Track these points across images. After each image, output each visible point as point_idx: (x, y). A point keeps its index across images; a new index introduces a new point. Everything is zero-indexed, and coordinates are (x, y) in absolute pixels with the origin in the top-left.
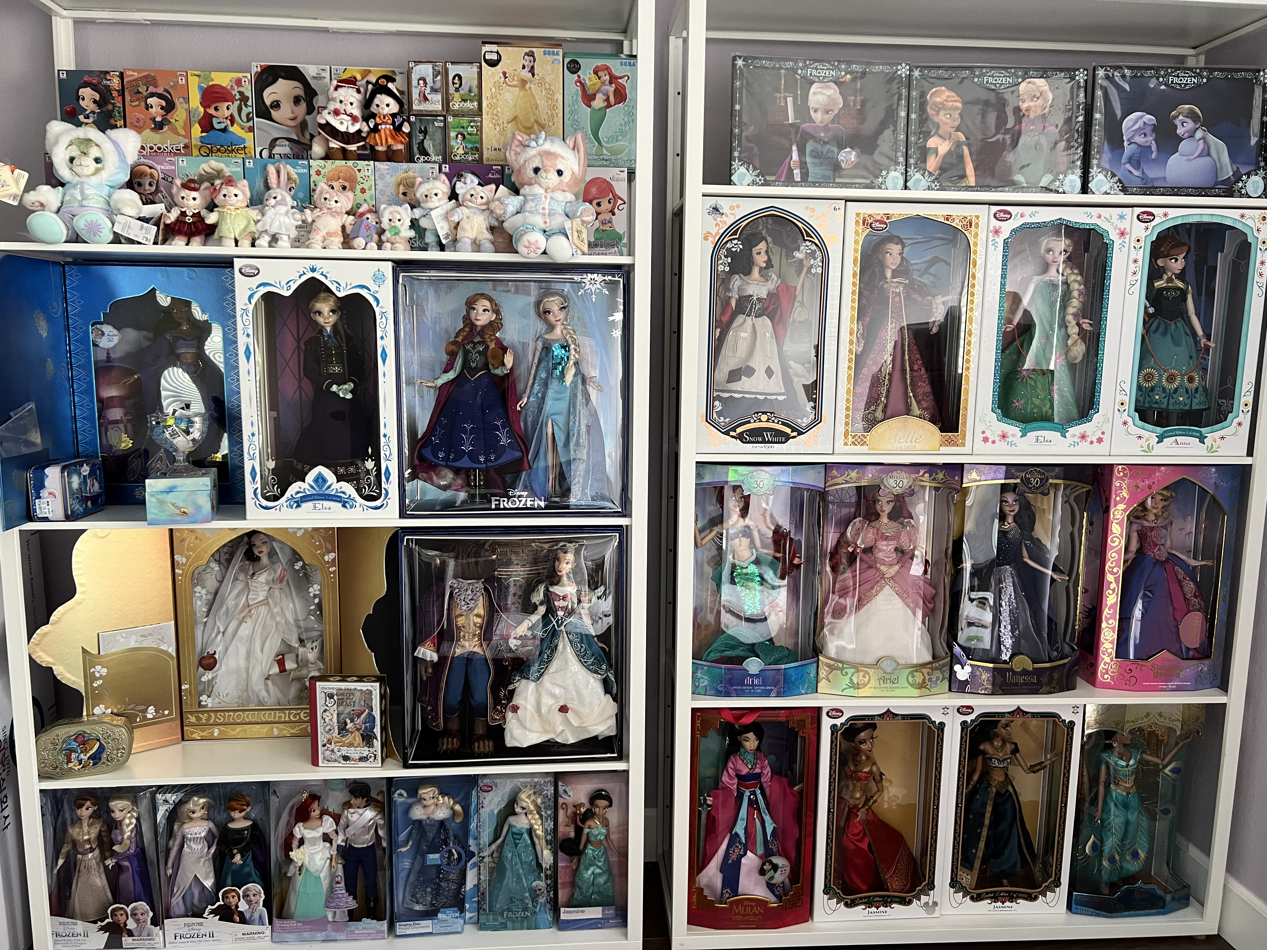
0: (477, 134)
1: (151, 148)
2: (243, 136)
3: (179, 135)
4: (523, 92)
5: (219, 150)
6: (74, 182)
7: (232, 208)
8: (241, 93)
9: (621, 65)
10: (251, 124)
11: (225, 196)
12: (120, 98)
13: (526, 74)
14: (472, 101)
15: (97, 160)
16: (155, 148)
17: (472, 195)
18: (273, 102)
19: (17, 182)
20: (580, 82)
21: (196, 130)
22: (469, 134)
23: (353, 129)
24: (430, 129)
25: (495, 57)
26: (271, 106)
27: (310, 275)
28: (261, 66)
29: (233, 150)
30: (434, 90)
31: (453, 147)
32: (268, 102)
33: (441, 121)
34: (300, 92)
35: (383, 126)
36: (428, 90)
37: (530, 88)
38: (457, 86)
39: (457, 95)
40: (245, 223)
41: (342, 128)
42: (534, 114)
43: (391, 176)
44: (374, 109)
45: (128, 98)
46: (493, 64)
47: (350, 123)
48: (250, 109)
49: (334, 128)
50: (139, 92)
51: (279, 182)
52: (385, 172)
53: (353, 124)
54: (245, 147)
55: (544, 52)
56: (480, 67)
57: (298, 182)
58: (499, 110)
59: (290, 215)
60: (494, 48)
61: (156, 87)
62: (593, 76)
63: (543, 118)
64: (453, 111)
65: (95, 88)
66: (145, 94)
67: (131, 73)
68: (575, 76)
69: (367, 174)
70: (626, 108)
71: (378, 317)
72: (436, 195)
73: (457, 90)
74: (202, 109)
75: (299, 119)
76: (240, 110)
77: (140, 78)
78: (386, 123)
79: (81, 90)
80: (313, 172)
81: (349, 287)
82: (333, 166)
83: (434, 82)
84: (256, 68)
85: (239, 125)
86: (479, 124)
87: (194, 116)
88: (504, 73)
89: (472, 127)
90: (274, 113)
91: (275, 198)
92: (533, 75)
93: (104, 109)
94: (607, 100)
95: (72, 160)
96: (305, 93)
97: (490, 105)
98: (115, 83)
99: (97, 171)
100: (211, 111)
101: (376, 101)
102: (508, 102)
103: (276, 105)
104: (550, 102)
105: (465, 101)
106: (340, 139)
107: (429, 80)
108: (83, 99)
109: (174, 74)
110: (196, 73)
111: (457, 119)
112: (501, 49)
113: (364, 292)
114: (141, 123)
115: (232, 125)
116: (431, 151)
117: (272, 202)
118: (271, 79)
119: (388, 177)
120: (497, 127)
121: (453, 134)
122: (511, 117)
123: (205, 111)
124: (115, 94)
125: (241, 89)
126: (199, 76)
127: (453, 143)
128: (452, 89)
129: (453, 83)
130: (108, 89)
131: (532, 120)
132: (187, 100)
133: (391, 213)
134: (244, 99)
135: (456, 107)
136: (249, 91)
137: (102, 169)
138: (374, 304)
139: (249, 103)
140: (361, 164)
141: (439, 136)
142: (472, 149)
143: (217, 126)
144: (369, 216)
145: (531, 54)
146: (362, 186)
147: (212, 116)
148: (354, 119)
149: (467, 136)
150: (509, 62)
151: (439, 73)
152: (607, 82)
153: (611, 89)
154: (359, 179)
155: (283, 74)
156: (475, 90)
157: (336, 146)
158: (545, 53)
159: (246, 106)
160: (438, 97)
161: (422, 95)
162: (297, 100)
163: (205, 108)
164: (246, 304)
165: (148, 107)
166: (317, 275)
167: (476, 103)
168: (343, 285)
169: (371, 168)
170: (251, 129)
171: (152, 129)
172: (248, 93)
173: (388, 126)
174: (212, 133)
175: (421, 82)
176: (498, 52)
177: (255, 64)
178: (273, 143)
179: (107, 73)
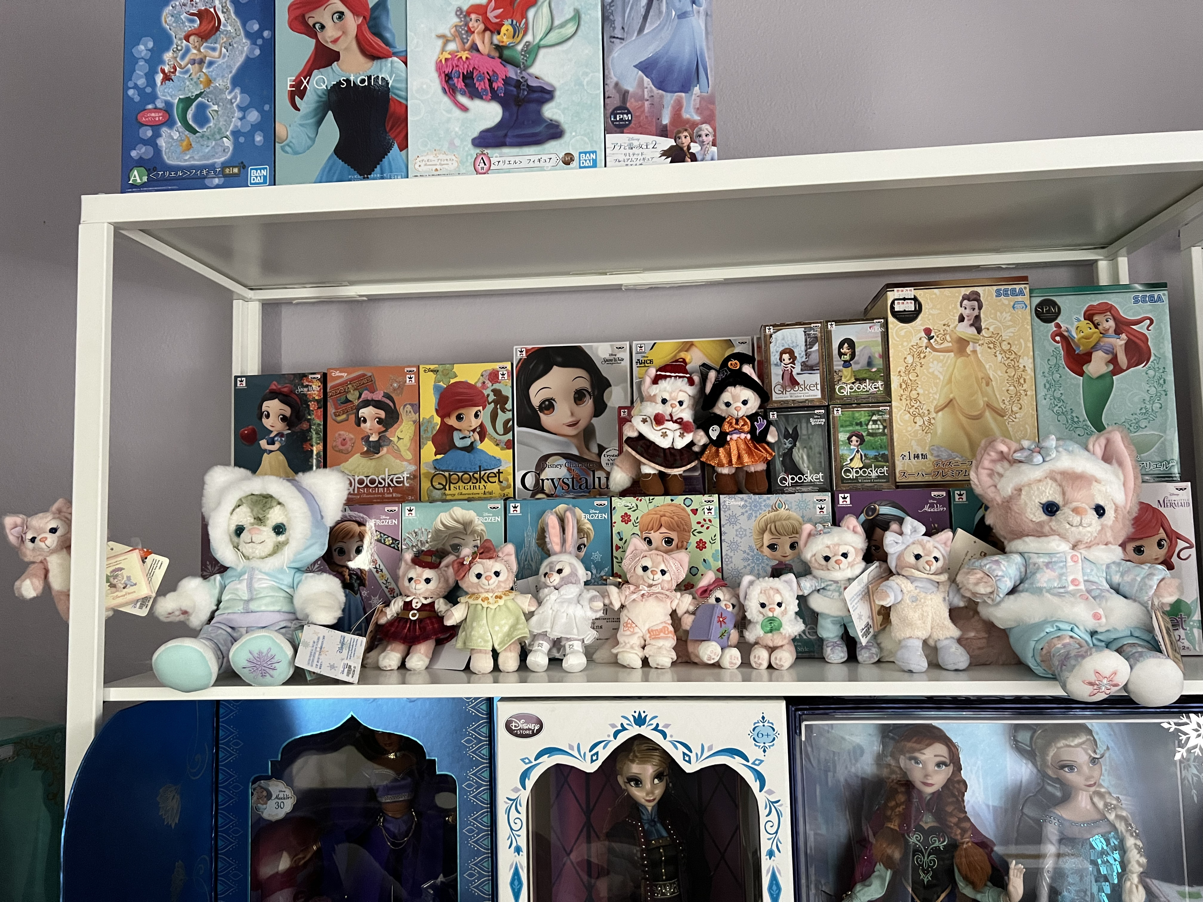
0: (883, 434)
1: (361, 482)
2: (498, 456)
3: (403, 459)
4: (960, 360)
5: (460, 479)
6: (239, 569)
7: (489, 595)
8: (497, 392)
9: (1136, 301)
10: (509, 436)
11: (479, 576)
12: (320, 412)
13: (966, 330)
14: (873, 380)
15: (279, 529)
16: (367, 481)
17: (918, 557)
18: (543, 402)
19: (150, 575)
20: (1061, 335)
21: (429, 451)
22: (869, 434)
23: (680, 444)
24: (803, 431)
25: (910, 306)
26: (540, 406)
27: (634, 731)
28: (527, 351)
29: (481, 478)
30: (807, 368)
31: (843, 458)
32: (536, 401)
33: (821, 416)
34: (584, 383)
35: (735, 437)
36: (798, 369)
37: (974, 352)
38: (847, 358)
39: (847, 373)
40: (511, 621)
41: (665, 444)
42: (984, 394)
43: (749, 518)
44: (720, 409)
45: (331, 410)
46: (906, 318)
47: (678, 433)
48: (509, 415)
49: (653, 443)
50: (347, 401)
51: (564, 542)
52: (739, 511)
53: (682, 435)
54: (499, 472)
55: (998, 291)
56: (886, 325)
57: (592, 535)
58: (920, 391)
59: (585, 603)
60: (909, 292)
61: (372, 392)
62: (1084, 323)
63: (1001, 399)
64: (842, 398)
65: (285, 398)
66: (356, 403)
67: (338, 374)
68: (1052, 327)
69: (707, 516)
70: (1151, 373)
71: (763, 812)
72: (845, 555)
73: (847, 364)
74: (438, 420)
75: (582, 425)
76: (494, 417)
77: (351, 381)
78: (740, 431)
79: (266, 404)
80: (617, 517)
81: (706, 754)
82: (651, 506)
83: (807, 355)
84: (518, 354)
85: (492, 439)
86: (887, 416)
87: (426, 431)
88: (928, 331)
89: (875, 422)
90: (545, 419)
91: (560, 571)
92: (979, 330)
93: (297, 429)
94: (1114, 360)
95: (239, 531)
96: (592, 385)
97: (905, 385)
98: (315, 390)
99: (278, 548)
100: (452, 421)
101: (727, 396)
102: (937, 377)
103: (548, 405)
104: (1011, 372)
105: (861, 380)
106: (660, 460)
107: (800, 351)
108: (268, 416)
109: (398, 371)
110: (432, 367)
111: (849, 412)
112: (922, 294)
113: (735, 763)
114: (348, 446)
115: (482, 440)
116: (804, 464)
117: (556, 578)
118: (541, 367)
119: (743, 519)
120: (918, 419)
121: (843, 436)
122: (942, 402)
123: (442, 421)
124: (313, 406)
125: (497, 386)
126: (435, 371)
127: (843, 450)
128: (838, 364)
129: (840, 354)
130: (304, 399)
131: (981, 404)
132: (417, 408)
133: (763, 592)
134: (501, 400)
135: (846, 391)
136: (507, 387)
137: (286, 543)
138: (755, 786)
139: (509, 406)
140: (698, 500)
141: (818, 441)
142: (876, 458)
143: (459, 443)
144: (719, 594)
145: (975, 297)
146: (699, 537)
147: (452, 429)
148: (684, 427)
149: (867, 438)
150: (935, 312)
151: (815, 339)
152: (1111, 331)
153: (1120, 342)
154: (695, 526)
155: (559, 359)
156: (879, 362)
157: (652, 472)
158: (998, 295)
159: (504, 410)
160: (815, 378)
161: (787, 377)
162: (579, 396)
163: (442, 417)
164: (516, 790)
165: (360, 421)
166: (646, 731)
167: (880, 383)
168: (696, 749)
169: (714, 506)
170: (510, 445)
171: (365, 454)
172: (507, 391)
173: (743, 436)
174: (452, 453)
175: (786, 356)
176: (915, 299)
177: (519, 348)
178: (542, 463)
179: (304, 376)
